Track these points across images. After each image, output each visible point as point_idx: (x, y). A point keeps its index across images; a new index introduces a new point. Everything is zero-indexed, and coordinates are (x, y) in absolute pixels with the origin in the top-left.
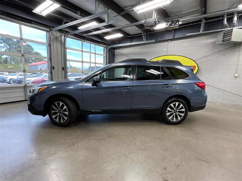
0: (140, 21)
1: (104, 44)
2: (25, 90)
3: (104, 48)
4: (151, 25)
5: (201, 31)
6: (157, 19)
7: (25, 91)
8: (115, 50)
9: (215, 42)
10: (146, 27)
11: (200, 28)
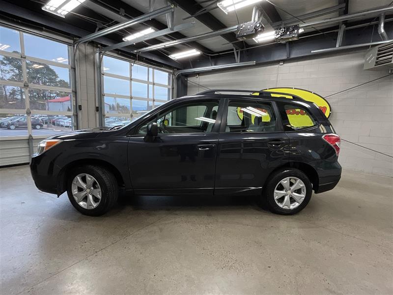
0: (230, 27)
1: (170, 67)
2: (29, 145)
3: (169, 75)
4: (248, 33)
5: (337, 46)
6: (260, 24)
7: (29, 147)
8: (188, 79)
9: (362, 66)
10: (240, 37)
11: (336, 40)
